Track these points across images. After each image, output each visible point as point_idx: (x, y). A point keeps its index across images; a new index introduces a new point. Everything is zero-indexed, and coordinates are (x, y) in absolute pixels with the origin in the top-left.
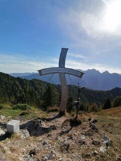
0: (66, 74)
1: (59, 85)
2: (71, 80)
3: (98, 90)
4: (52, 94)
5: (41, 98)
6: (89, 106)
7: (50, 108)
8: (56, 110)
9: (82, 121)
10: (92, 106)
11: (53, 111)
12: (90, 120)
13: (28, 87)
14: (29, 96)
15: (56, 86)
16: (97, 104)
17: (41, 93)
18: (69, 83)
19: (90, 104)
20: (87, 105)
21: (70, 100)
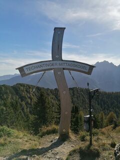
0: (64, 71)
1: (56, 89)
2: (73, 79)
3: (114, 91)
4: (46, 104)
5: (30, 112)
6: (104, 117)
7: (44, 129)
8: (54, 132)
9: (100, 150)
10: (108, 117)
11: (49, 133)
12: (113, 145)
13: (10, 97)
14: (12, 111)
15: (51, 91)
16: (116, 112)
17: (30, 104)
18: (71, 84)
19: (105, 114)
20: (100, 115)
21: (75, 110)
